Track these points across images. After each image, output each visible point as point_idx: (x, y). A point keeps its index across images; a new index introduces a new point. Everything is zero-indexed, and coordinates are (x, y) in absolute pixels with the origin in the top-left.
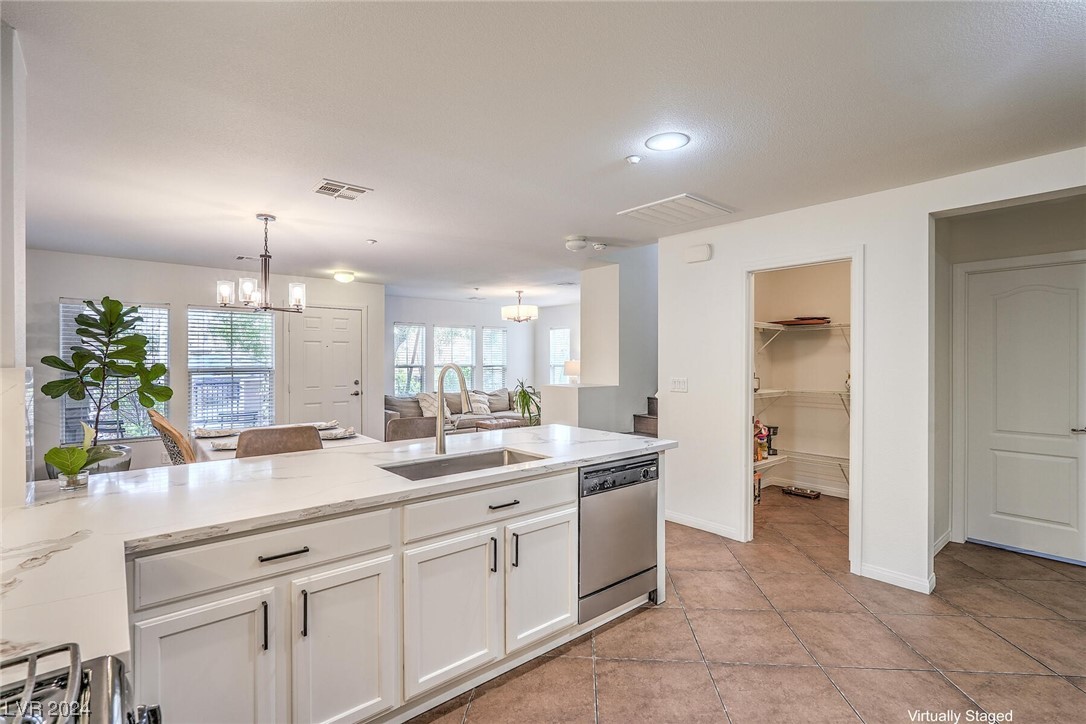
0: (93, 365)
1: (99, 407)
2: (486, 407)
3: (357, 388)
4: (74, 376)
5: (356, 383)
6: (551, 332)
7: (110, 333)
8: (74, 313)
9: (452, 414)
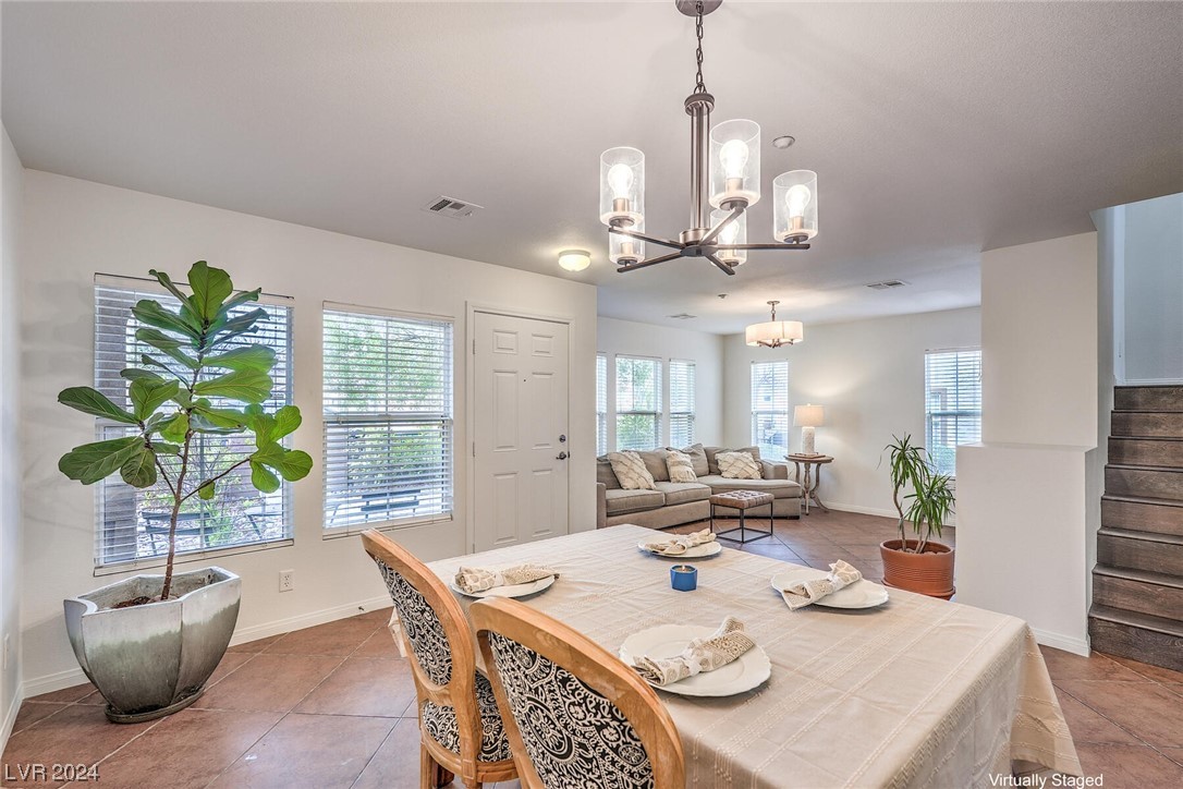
0: (169, 408)
1: (177, 497)
2: (690, 470)
3: (562, 448)
4: (133, 432)
5: (562, 439)
6: (752, 366)
7: (201, 342)
8: (132, 297)
9: (655, 481)
